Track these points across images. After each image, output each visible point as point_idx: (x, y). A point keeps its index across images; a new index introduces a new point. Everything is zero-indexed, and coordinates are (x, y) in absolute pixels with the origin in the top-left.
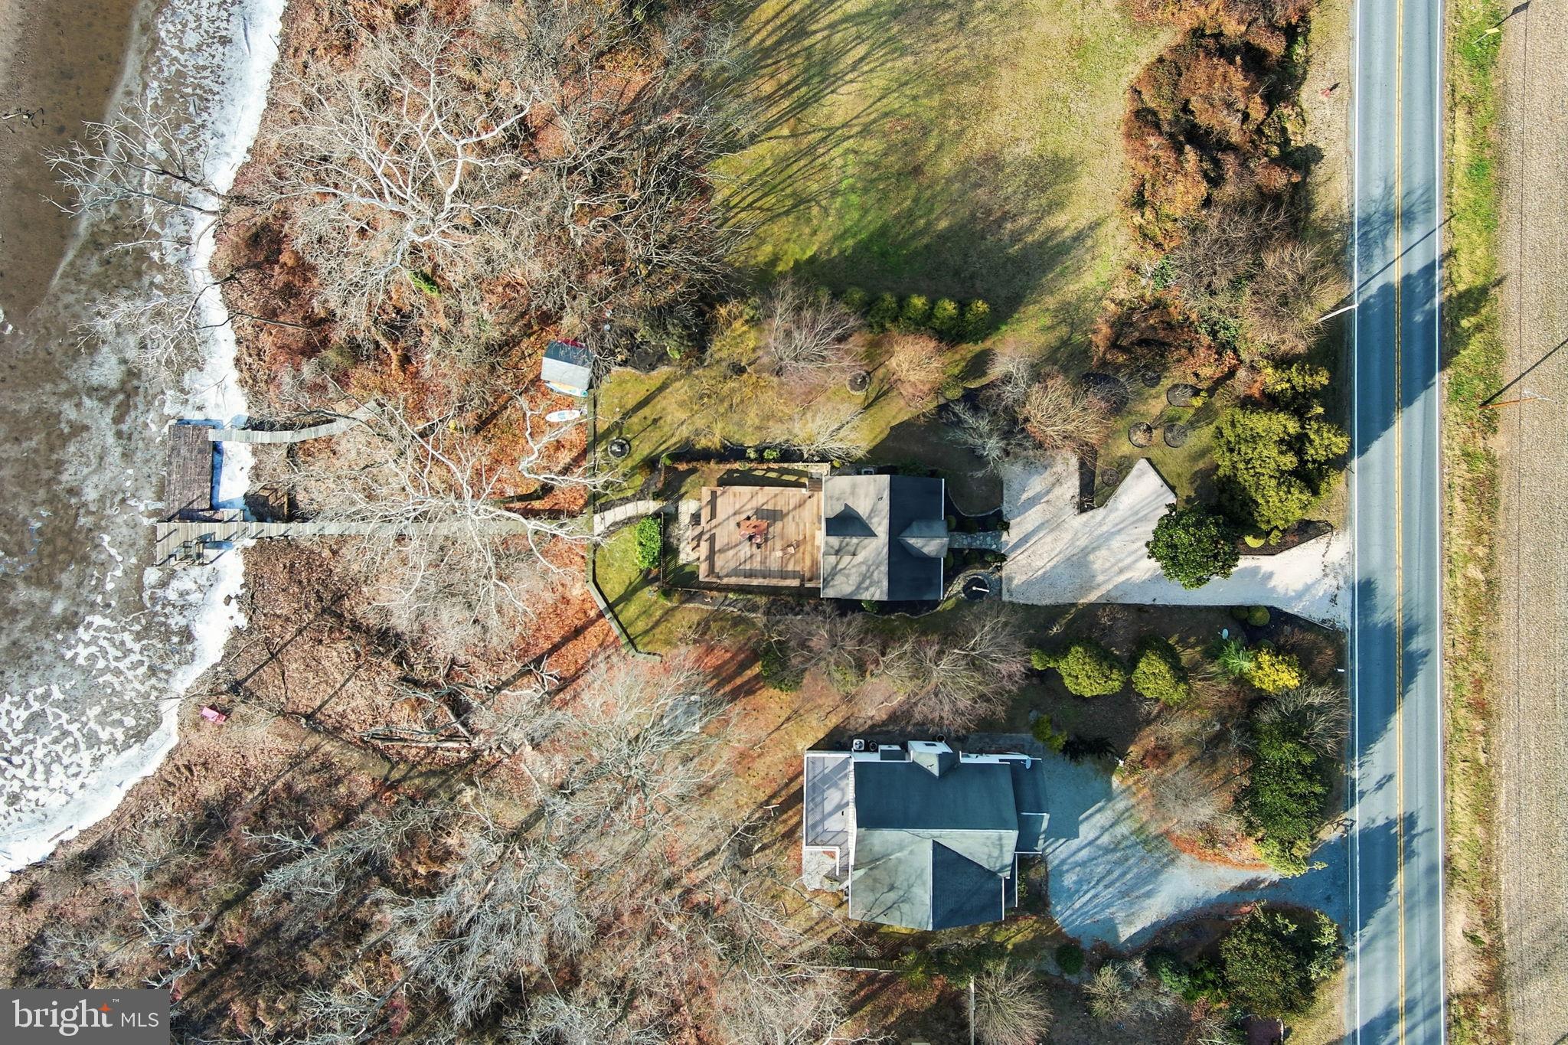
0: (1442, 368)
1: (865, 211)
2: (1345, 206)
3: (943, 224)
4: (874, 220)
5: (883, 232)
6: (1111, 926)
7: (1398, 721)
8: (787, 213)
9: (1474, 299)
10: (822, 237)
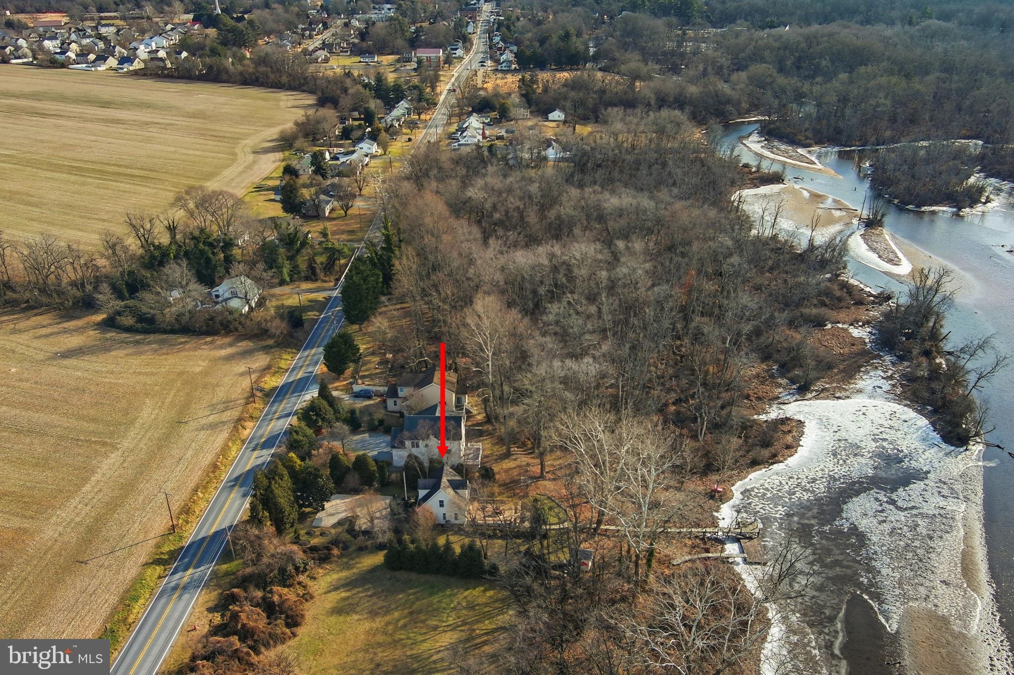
0: (183, 547)
1: (439, 602)
2: (203, 593)
3: (401, 596)
4: (435, 599)
5: (431, 595)
6: (370, 436)
7: (248, 468)
8: (478, 605)
9: (158, 562)
10: (461, 597)
